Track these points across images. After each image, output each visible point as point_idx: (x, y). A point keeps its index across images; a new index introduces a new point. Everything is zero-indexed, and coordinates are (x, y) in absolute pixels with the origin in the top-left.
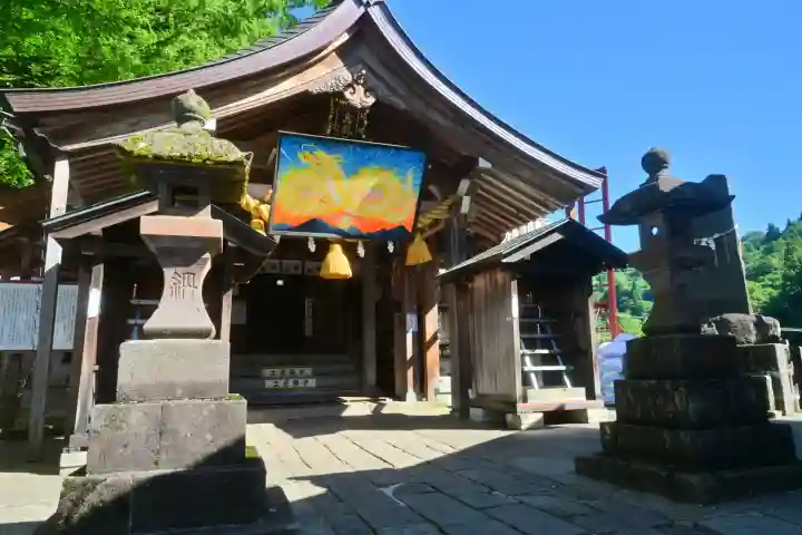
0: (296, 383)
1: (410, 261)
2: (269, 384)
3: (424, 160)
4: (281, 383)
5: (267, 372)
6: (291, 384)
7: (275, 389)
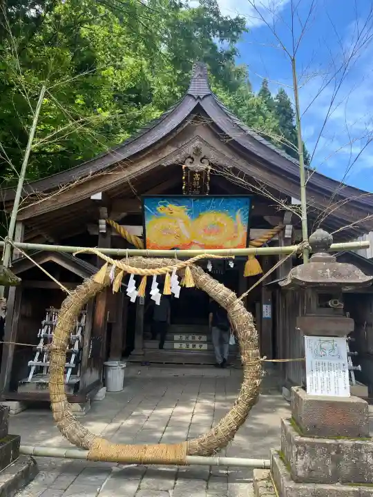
0: (194, 346)
1: (247, 273)
2: (177, 346)
3: (248, 203)
4: (184, 346)
5: (177, 337)
6: (191, 346)
7: (181, 350)
